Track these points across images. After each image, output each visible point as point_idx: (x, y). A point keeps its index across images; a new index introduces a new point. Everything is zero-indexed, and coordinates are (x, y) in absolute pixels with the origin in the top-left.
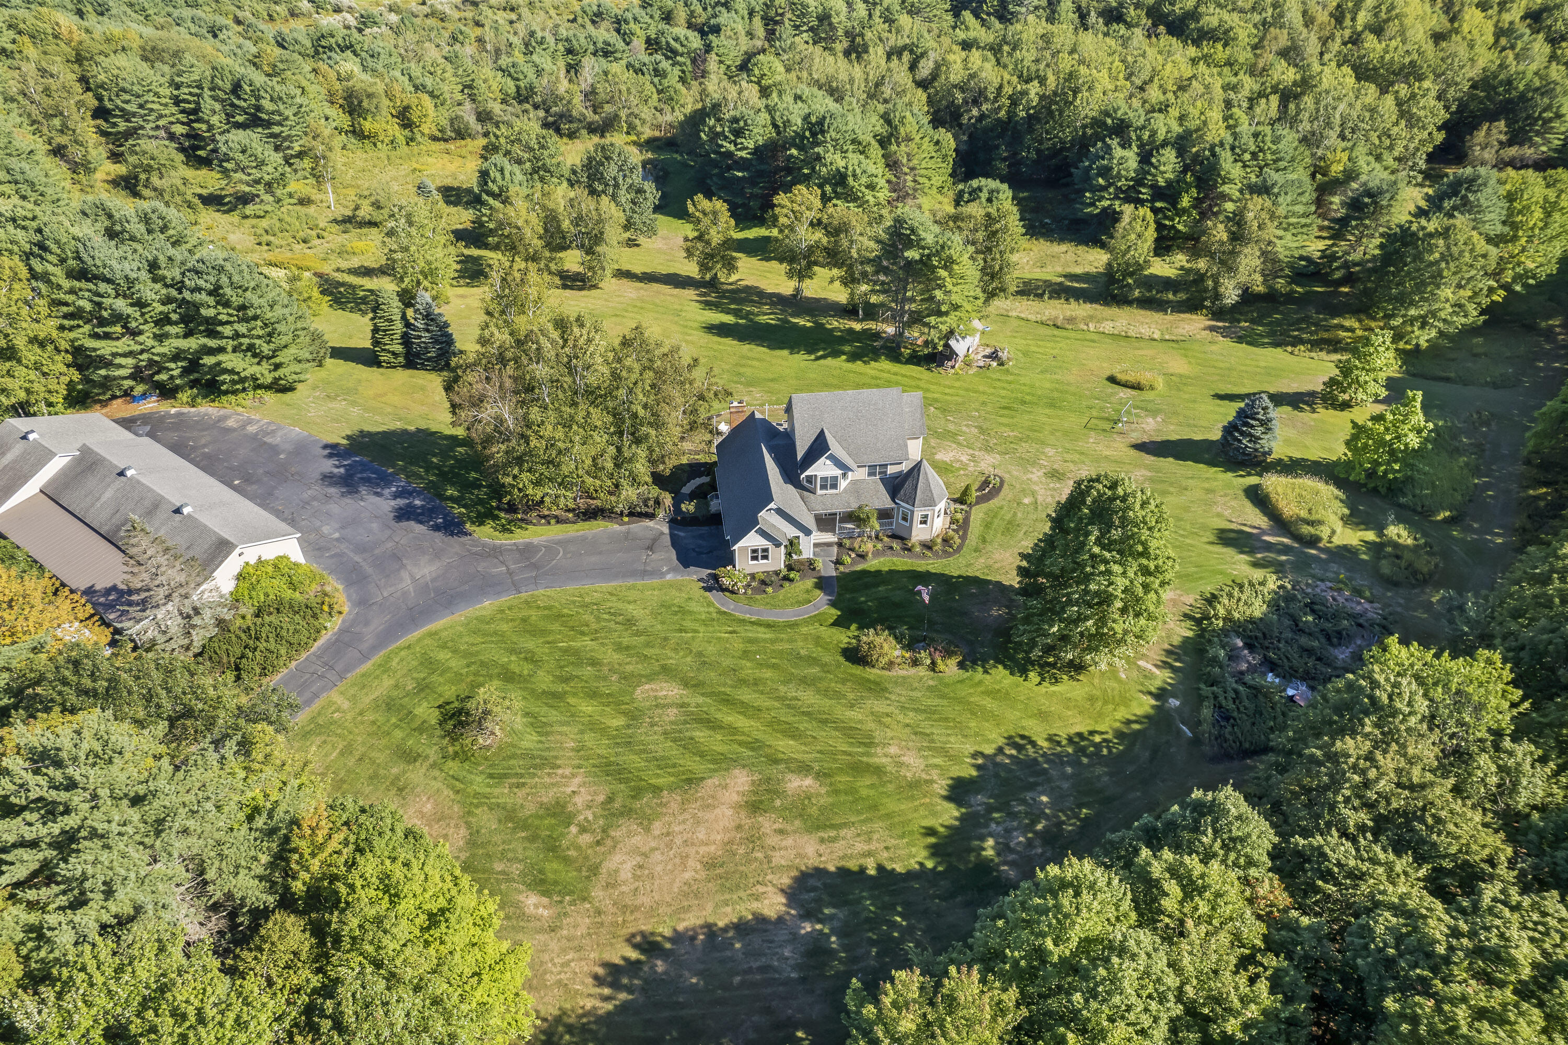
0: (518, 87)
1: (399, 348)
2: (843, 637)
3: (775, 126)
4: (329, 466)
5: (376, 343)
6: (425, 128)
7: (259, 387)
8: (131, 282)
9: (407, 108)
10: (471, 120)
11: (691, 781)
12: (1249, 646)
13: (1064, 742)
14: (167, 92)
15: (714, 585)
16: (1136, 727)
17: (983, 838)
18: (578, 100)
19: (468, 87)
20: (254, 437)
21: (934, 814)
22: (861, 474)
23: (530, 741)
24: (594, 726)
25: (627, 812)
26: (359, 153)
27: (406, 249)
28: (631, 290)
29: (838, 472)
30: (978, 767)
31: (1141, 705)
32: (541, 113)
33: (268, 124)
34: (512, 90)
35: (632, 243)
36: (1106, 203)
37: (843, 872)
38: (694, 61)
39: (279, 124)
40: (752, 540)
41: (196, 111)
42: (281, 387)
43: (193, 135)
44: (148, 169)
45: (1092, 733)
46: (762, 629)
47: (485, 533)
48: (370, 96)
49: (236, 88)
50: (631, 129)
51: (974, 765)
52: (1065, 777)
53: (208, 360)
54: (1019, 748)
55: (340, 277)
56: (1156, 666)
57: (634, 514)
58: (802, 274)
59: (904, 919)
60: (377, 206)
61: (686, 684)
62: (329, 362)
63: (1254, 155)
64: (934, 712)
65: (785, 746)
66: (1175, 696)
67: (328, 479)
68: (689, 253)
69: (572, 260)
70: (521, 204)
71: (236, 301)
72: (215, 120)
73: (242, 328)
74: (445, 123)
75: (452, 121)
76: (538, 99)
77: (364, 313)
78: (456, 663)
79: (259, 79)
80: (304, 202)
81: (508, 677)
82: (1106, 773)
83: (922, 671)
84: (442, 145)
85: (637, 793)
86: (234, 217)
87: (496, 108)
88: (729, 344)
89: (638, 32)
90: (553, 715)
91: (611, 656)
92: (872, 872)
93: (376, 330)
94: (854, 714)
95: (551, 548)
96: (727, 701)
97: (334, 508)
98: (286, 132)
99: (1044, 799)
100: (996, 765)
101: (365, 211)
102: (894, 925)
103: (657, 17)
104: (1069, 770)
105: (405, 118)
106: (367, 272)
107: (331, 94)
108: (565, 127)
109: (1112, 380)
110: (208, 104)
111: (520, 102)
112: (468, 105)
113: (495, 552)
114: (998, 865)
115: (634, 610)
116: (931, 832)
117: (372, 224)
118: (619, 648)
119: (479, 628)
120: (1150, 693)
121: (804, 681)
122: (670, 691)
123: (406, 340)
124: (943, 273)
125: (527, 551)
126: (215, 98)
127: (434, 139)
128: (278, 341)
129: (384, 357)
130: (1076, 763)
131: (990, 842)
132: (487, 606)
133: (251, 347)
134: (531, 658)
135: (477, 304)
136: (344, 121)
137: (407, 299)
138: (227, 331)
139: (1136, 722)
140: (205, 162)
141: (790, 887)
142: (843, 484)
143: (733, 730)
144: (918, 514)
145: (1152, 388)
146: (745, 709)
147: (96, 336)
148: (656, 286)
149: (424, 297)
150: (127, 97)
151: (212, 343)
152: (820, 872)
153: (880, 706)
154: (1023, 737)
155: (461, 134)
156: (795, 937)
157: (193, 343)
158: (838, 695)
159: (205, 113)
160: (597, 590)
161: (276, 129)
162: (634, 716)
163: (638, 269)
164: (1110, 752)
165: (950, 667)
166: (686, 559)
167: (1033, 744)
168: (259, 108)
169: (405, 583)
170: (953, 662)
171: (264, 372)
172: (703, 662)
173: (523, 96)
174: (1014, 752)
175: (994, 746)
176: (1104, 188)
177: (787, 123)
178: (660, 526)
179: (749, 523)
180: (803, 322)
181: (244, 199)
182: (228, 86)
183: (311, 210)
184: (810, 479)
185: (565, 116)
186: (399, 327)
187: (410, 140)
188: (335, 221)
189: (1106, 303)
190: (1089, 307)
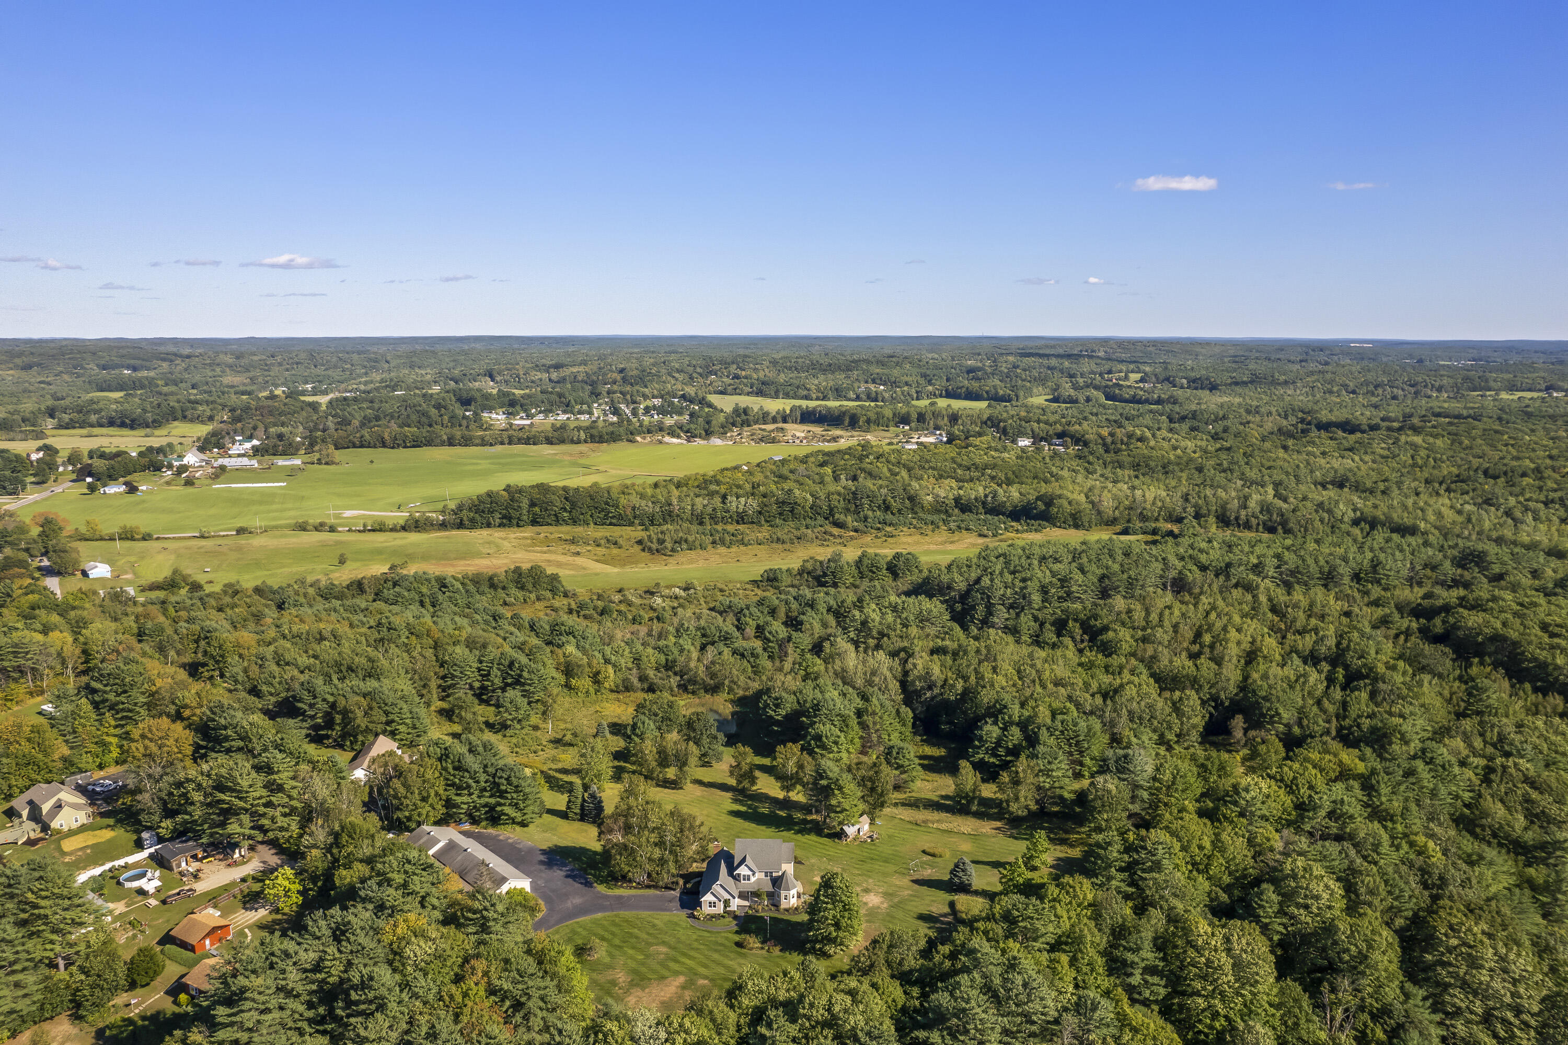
0: (667, 660)
1: (578, 811)
2: (737, 938)
3: (798, 702)
4: (542, 858)
5: (568, 807)
6: (607, 685)
7: (514, 823)
8: (476, 772)
9: (598, 673)
10: (635, 681)
11: (663, 978)
14: (476, 665)
15: (692, 916)
18: (702, 669)
19: (637, 660)
20: (511, 844)
22: (762, 875)
23: (607, 960)
24: (632, 958)
25: (637, 985)
26: (567, 698)
27: (589, 764)
28: (698, 791)
29: (750, 873)
32: (678, 678)
33: (523, 684)
34: (663, 661)
35: (706, 764)
38: (780, 646)
39: (530, 685)
40: (708, 897)
41: (489, 674)
42: (523, 824)
43: (483, 688)
44: (461, 708)
46: (705, 932)
47: (601, 888)
48: (579, 666)
49: (511, 665)
50: (731, 690)
53: (499, 809)
55: (551, 772)
57: (667, 888)
58: (788, 789)
60: (575, 735)
61: (670, 947)
62: (545, 815)
63: (1062, 732)
65: (702, 970)
67: (542, 863)
68: (732, 774)
69: (671, 773)
70: (648, 743)
71: (515, 783)
72: (496, 681)
73: (515, 795)
74: (619, 682)
75: (623, 681)
76: (677, 669)
77: (563, 793)
78: (584, 933)
79: (524, 660)
80: (536, 728)
81: (603, 939)
83: (764, 952)
84: (614, 695)
85: (642, 980)
86: (499, 736)
87: (651, 673)
88: (739, 821)
89: (751, 622)
90: (617, 953)
91: (644, 936)
93: (569, 801)
94: (732, 962)
95: (629, 897)
96: (685, 955)
97: (543, 875)
98: (532, 689)
101: (568, 737)
105: (596, 678)
106: (565, 771)
107: (559, 664)
108: (690, 687)
109: (924, 852)
110: (495, 671)
111: (667, 670)
112: (635, 671)
113: (607, 897)
115: (656, 922)
117: (571, 745)
118: (648, 934)
119: (595, 922)
121: (716, 951)
122: (663, 949)
123: (582, 808)
124: (836, 792)
125: (620, 897)
126: (499, 669)
127: (612, 691)
128: (528, 802)
129: (571, 815)
132: (599, 915)
133: (516, 804)
134: (613, 934)
135: (616, 792)
136: (562, 679)
137: (586, 787)
138: (509, 796)
140: (487, 702)
142: (753, 879)
143: (684, 963)
144: (783, 893)
145: (941, 856)
146: (691, 958)
147: (457, 795)
148: (713, 789)
149: (594, 788)
151: (502, 801)
153: (742, 961)
155: (628, 688)
157: (492, 801)
158: (727, 956)
159: (492, 677)
160: (645, 914)
161: (527, 688)
162: (647, 956)
163: (706, 780)
165: (776, 951)
166: (683, 905)
168: (520, 676)
169: (569, 904)
170: (778, 948)
171: (518, 816)
172: (679, 941)
173: (669, 666)
176: (979, 748)
177: (805, 701)
178: (676, 893)
179: (708, 889)
180: (782, 813)
181: (505, 726)
182: (507, 663)
183: (539, 733)
184: (739, 875)
185: (693, 681)
186: (580, 800)
187: (597, 691)
188: (551, 741)
189: (953, 813)
190: (944, 815)
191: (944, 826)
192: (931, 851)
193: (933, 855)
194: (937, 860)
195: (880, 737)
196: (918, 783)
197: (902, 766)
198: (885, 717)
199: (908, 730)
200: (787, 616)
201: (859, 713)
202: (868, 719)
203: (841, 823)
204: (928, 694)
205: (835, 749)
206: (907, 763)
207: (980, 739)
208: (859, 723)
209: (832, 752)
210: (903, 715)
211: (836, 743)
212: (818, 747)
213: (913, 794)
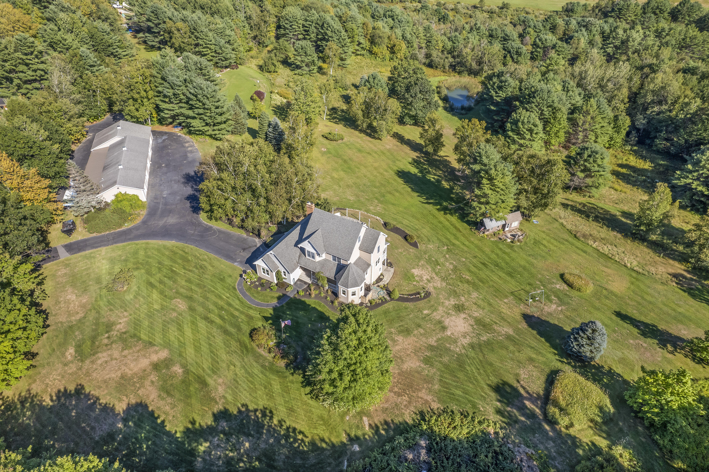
2: (260, 324)
9: (395, 45)
11: (151, 344)
12: (429, 450)
13: (284, 427)
15: (243, 276)
16: (324, 445)
17: (206, 441)
21: (203, 416)
22: (329, 257)
23: (129, 297)
24: (149, 304)
25: (124, 341)
29: (314, 251)
30: (240, 411)
31: (338, 437)
34: (449, 47)
36: (689, 181)
37: (152, 413)
40: (261, 263)
45: (301, 432)
46: (237, 302)
47: (203, 215)
48: (380, 37)
51: (239, 409)
52: (266, 442)
54: (264, 415)
56: (370, 425)
57: (254, 233)
59: (147, 448)
61: (190, 307)
64: (252, 377)
65: (190, 352)
66: (360, 446)
76: (455, 54)
78: (141, 257)
80: (324, 73)
81: (148, 271)
82: (285, 454)
83: (269, 357)
90: (144, 292)
91: (182, 282)
92: (159, 421)
94: (224, 356)
95: (215, 232)
96: (193, 322)
99: (247, 445)
100: (248, 416)
102: (141, 447)
103: (548, 27)
104: (271, 441)
105: (392, 50)
109: (562, 276)
111: (448, 53)
114: (199, 456)
115: (209, 270)
116: (193, 423)
119: (161, 249)
120: (349, 435)
121: (225, 332)
122: (183, 306)
125: (207, 229)
130: (277, 440)
131: (207, 444)
134: (161, 268)
139: (326, 443)
141: (132, 405)
142: (318, 258)
143: (182, 334)
145: (579, 290)
146: (195, 329)
148: (406, 147)
150: (287, 22)
152: (146, 406)
153: (237, 360)
154: (271, 412)
156: (113, 424)
158: (229, 345)
160: (208, 255)
162: (163, 308)
163: (407, 137)
164: (299, 447)
165: (281, 363)
167: (271, 418)
169: (161, 222)
172: (204, 302)
173: (451, 51)
174: (260, 416)
175: (256, 407)
176: (691, 172)
177: (527, 89)
178: (259, 243)
180: (446, 185)
182: (321, 23)
189: (626, 236)
190: (613, 235)
191: (606, 249)
192: (571, 279)
193: (570, 285)
194: (573, 293)
195: (586, 136)
196: (604, 190)
197: (589, 170)
198: (599, 119)
199: (619, 138)
200: (564, 34)
201: (573, 110)
202: (580, 118)
203: (484, 215)
204: (656, 109)
205: (528, 137)
206: (597, 168)
207: (697, 163)
208: (568, 119)
209: (524, 139)
210: (620, 122)
211: (531, 131)
212: (513, 130)
213: (592, 201)
